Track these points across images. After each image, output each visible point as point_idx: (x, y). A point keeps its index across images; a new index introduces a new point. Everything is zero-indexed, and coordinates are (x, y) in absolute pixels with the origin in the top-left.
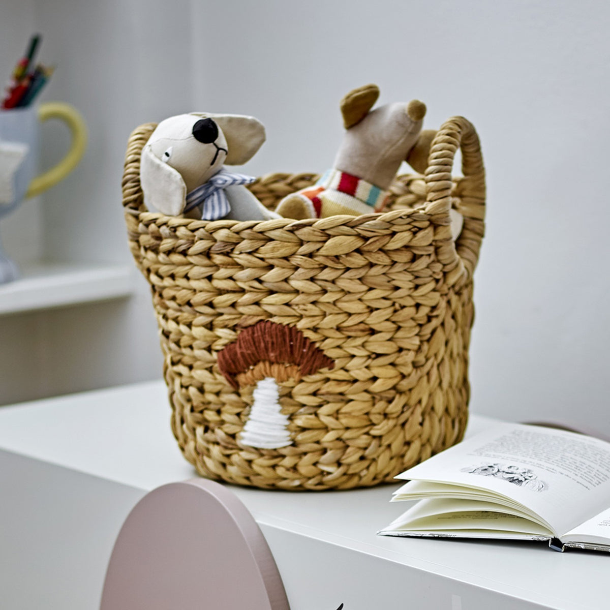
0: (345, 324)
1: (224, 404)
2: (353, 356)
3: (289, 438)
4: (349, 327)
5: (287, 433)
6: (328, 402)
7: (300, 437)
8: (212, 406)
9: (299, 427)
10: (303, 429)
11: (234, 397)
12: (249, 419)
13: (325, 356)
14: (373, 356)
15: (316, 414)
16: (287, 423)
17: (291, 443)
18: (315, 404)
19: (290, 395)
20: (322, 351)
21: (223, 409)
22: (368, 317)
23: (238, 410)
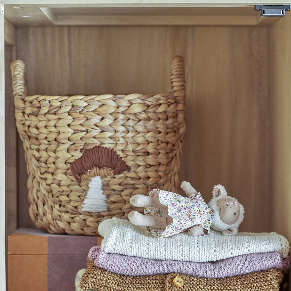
0: (137, 149)
1: (71, 191)
2: (139, 166)
3: (106, 207)
4: (138, 150)
5: (106, 204)
6: (127, 189)
7: (112, 206)
8: (64, 193)
9: (112, 201)
10: (114, 202)
11: (78, 187)
12: (86, 198)
13: (126, 165)
14: (148, 166)
15: (120, 195)
16: (106, 199)
17: (107, 209)
18: (120, 190)
19: (108, 185)
20: (125, 162)
21: (71, 194)
22: (147, 146)
23: (79, 194)
